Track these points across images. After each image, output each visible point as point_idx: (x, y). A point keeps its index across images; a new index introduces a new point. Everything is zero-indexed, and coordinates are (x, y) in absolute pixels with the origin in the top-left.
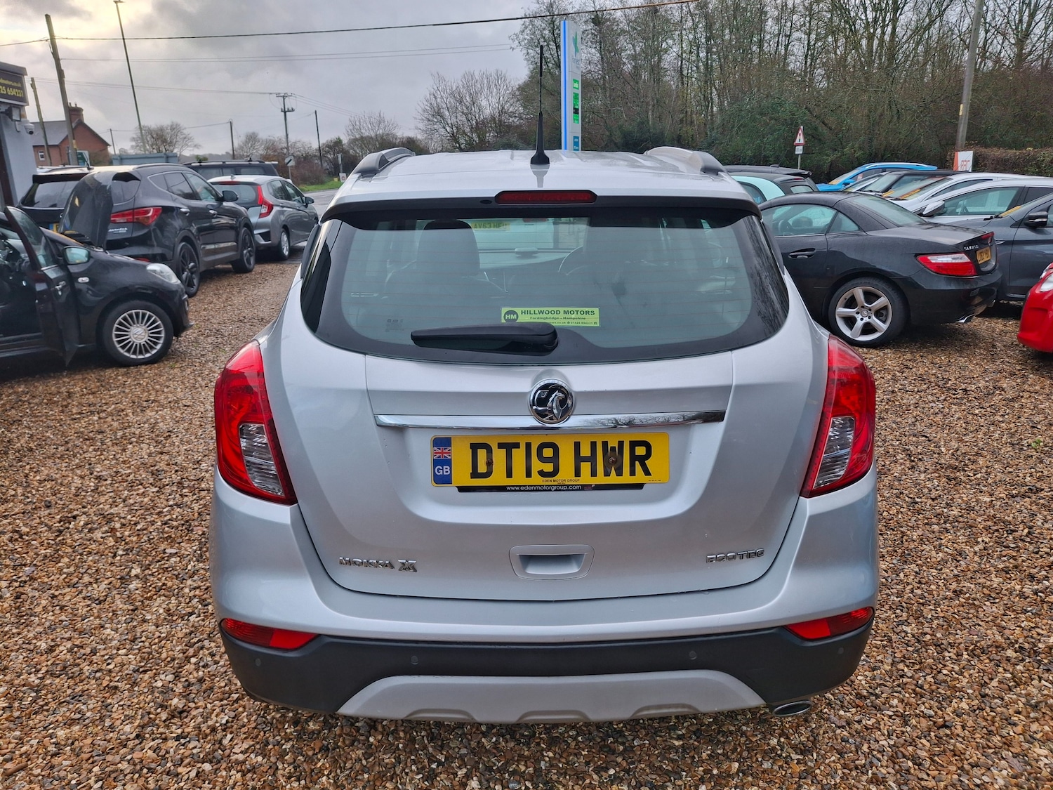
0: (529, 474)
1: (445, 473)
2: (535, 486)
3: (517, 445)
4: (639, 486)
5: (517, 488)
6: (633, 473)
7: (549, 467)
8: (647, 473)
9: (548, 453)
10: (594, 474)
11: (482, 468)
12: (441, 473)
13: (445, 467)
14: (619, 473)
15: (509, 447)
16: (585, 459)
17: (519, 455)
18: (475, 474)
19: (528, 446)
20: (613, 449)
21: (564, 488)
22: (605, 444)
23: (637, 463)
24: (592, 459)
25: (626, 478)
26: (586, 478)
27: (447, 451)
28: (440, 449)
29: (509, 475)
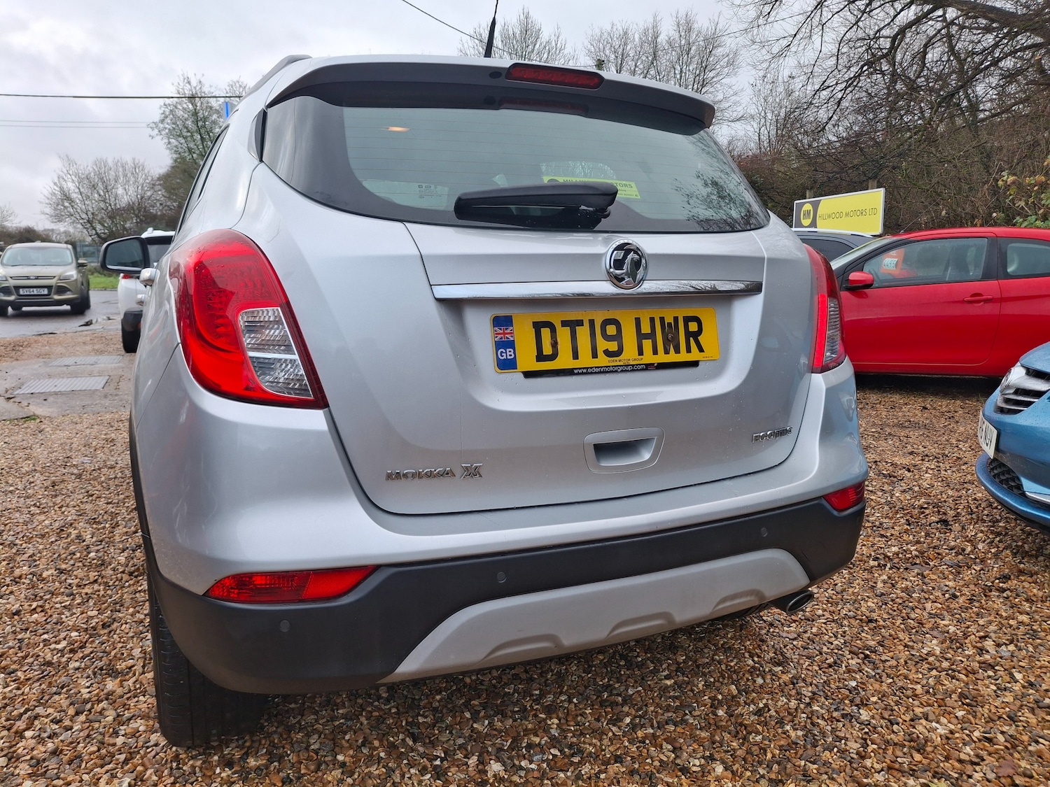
0: (595, 355)
1: (509, 357)
2: (602, 367)
3: (580, 323)
4: (695, 364)
5: (585, 371)
6: (689, 350)
7: (613, 346)
8: (701, 350)
9: (611, 330)
10: (655, 352)
11: (547, 350)
12: (505, 357)
13: (508, 350)
14: (677, 351)
15: (573, 325)
16: (647, 336)
17: (583, 333)
18: (541, 357)
19: (592, 322)
20: (669, 324)
21: (629, 368)
22: (662, 319)
23: (691, 339)
24: (652, 336)
25: (683, 357)
26: (649, 358)
27: (508, 331)
28: (501, 329)
29: (576, 356)
